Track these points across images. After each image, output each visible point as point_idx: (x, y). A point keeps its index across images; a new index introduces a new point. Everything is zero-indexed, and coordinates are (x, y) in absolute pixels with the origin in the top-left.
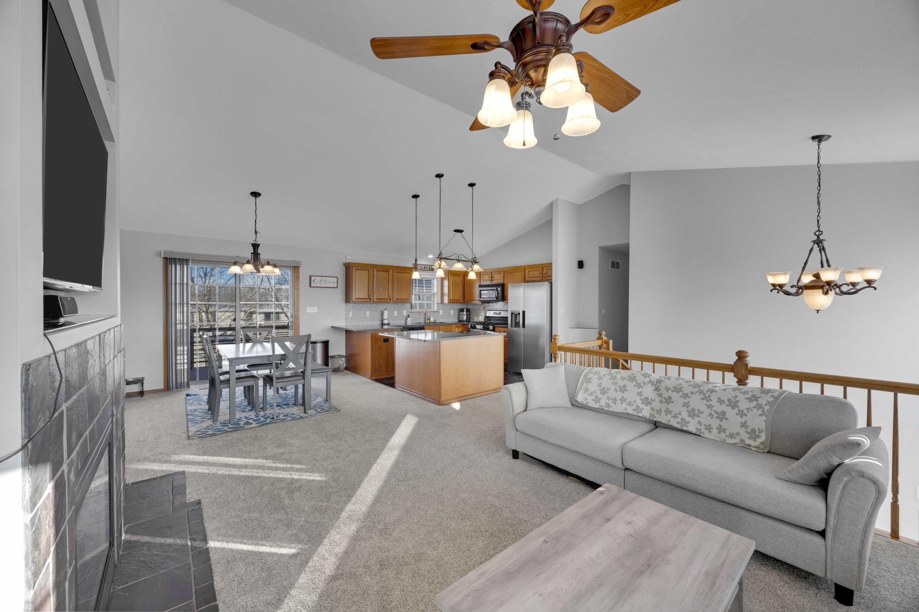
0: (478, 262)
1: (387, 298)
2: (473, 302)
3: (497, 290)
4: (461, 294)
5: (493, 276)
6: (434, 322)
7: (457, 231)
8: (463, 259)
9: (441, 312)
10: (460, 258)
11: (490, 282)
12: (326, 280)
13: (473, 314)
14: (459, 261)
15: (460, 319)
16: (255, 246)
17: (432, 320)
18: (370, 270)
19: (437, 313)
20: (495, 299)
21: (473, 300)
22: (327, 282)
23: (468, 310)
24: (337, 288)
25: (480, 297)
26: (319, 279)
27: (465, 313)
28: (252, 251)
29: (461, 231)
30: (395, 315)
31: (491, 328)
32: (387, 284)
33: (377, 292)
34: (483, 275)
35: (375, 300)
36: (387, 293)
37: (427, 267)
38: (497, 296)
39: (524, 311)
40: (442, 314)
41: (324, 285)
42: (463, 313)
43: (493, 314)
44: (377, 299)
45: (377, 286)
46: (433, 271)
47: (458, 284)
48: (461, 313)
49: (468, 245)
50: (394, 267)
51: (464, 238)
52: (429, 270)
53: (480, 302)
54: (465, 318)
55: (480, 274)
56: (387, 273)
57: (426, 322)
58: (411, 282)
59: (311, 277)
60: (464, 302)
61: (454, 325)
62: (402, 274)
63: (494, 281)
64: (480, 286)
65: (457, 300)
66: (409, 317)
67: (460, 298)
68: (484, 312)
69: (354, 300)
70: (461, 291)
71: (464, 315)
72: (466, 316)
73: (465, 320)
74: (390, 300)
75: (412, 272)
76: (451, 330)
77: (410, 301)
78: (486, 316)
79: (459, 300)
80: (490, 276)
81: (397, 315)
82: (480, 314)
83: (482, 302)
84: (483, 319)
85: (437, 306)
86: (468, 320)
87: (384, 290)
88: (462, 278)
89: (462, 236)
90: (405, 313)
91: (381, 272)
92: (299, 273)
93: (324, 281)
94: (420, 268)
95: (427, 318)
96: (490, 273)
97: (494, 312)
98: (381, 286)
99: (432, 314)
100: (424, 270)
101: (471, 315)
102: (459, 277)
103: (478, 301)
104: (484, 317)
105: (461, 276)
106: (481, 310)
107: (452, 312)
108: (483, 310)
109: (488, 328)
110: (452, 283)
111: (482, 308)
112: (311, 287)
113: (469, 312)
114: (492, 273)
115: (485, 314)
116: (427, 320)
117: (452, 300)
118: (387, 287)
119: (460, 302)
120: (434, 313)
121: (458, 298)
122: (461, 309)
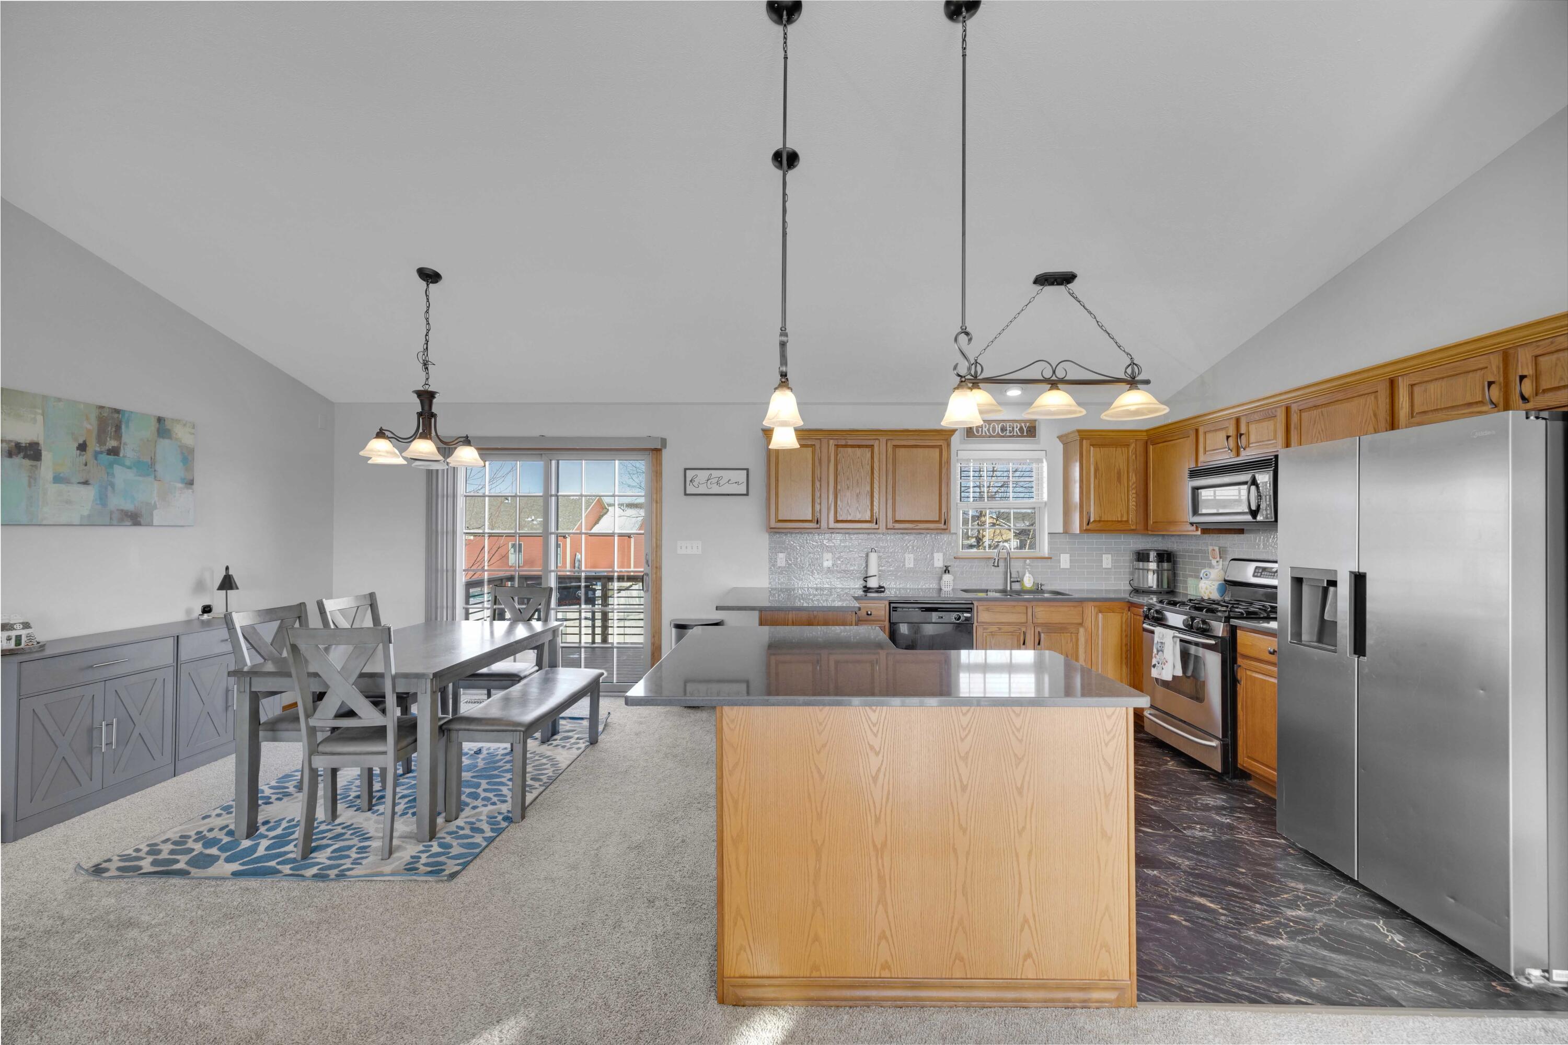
0: (1147, 382)
1: (868, 518)
2: (1174, 530)
3: (1254, 482)
4: (1132, 504)
5: (1243, 430)
6: (1038, 590)
7: (1044, 280)
8: (1075, 373)
9: (1065, 561)
10: (1060, 374)
11: (1232, 454)
12: (720, 478)
13: (1184, 568)
14: (1054, 384)
15: (1135, 584)
16: (426, 397)
17: (1028, 582)
18: (818, 446)
19: (1049, 563)
20: (1249, 518)
21: (1173, 523)
22: (722, 482)
23: (1165, 557)
24: (747, 494)
25: (1195, 511)
26: (703, 475)
27: (1153, 566)
28: (420, 410)
29: (1066, 279)
30: (907, 566)
31: (1219, 628)
32: (869, 480)
33: (839, 502)
34: (1205, 433)
35: (832, 525)
36: (869, 503)
37: (1013, 428)
38: (1254, 507)
39: (1360, 571)
40: (1069, 567)
41: (715, 489)
42: (1146, 564)
43: (1254, 576)
44: (837, 521)
45: (839, 487)
46: (1035, 436)
47: (1119, 473)
48: (1139, 565)
49: (1101, 327)
50: (890, 433)
51: (1079, 302)
52: (1018, 436)
53: (1197, 530)
54: (1152, 581)
55: (1197, 431)
56: (867, 449)
57: (1009, 589)
58: (944, 471)
59: (687, 471)
60: (1146, 528)
61: (1092, 603)
62: (914, 450)
63: (1247, 449)
64: (1194, 474)
65: (1118, 521)
66: (947, 570)
67: (1132, 516)
68: (1221, 567)
69: (773, 524)
70: (1134, 495)
71: (1148, 570)
72: (1155, 575)
73: (1155, 587)
74: (876, 523)
75: (946, 443)
76: (1080, 621)
77: (942, 526)
78: (1225, 581)
79: (1127, 521)
80: (1232, 431)
81: (912, 566)
82: (1203, 571)
83: (1206, 531)
84: (1215, 590)
85: (1049, 543)
86: (1168, 587)
87: (857, 496)
88: (1138, 453)
89: (1072, 295)
90: (939, 561)
91: (850, 450)
92: (661, 464)
93: (715, 480)
94: (988, 430)
95: (1011, 577)
96: (1233, 422)
97: (1257, 568)
98: (848, 488)
99: (1029, 565)
100: (1003, 437)
101: (1180, 573)
102: (1125, 450)
103: (1192, 524)
104: (1217, 584)
105: (1133, 446)
106: (1211, 558)
107: (1107, 561)
108: (1218, 559)
109: (1207, 630)
110: (1096, 470)
111: (1217, 549)
112: (686, 494)
113: (1169, 561)
114: (1238, 421)
115: (1222, 572)
116: (1011, 582)
117: (1100, 521)
118: (868, 488)
119: (1133, 527)
120: (1040, 563)
121: (1119, 515)
122: (1142, 550)
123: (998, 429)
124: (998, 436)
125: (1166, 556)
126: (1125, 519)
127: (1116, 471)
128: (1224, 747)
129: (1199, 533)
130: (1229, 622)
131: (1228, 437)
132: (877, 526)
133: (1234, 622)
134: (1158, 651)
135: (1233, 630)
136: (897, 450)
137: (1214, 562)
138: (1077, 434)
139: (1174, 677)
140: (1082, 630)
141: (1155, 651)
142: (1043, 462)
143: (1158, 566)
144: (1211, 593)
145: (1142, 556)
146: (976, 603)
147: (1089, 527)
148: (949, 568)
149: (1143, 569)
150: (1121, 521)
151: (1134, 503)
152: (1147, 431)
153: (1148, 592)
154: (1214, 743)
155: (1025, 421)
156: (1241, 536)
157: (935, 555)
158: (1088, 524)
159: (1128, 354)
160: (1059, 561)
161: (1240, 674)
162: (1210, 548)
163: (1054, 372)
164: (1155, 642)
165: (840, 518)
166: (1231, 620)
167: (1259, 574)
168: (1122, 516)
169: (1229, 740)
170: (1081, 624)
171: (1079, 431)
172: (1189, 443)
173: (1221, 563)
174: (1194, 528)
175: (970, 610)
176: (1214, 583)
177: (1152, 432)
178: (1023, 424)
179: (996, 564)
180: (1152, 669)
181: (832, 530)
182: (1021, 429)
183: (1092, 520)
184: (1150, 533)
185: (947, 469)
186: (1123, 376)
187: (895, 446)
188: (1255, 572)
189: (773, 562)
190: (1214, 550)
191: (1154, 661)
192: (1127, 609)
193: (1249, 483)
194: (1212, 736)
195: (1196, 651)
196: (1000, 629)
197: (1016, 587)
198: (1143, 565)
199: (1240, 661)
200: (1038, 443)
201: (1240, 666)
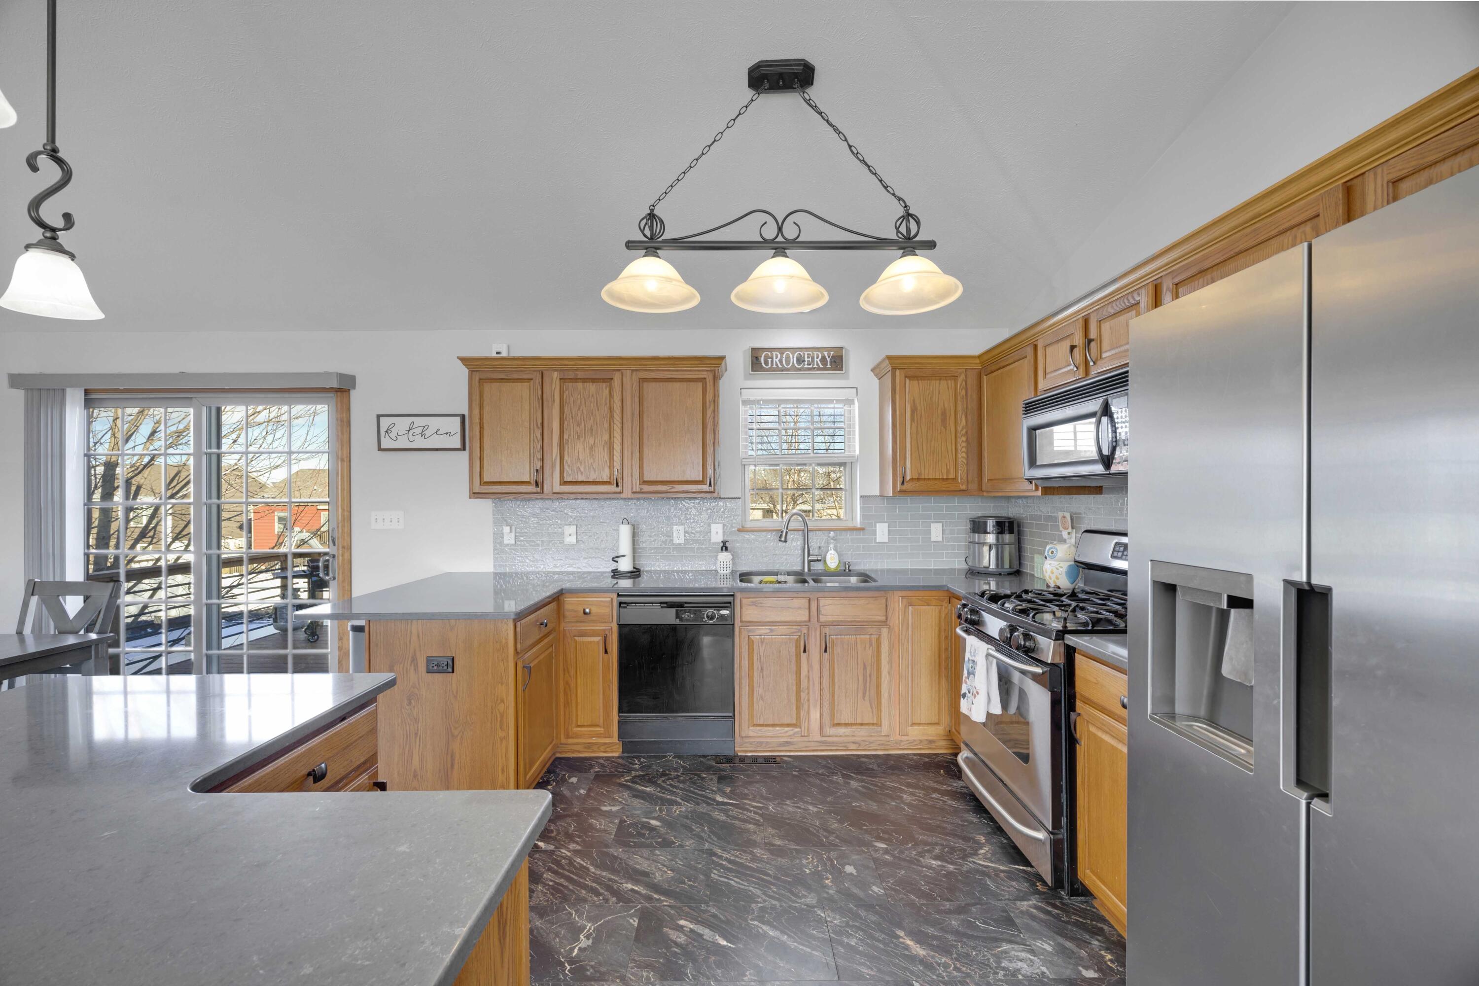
0: (930, 245)
1: (606, 478)
2: (1011, 490)
3: (1106, 410)
4: (962, 455)
5: (1093, 334)
6: (845, 571)
8: (814, 231)
9: (882, 532)
11: (1079, 372)
12: (425, 427)
14: (780, 248)
15: (970, 562)
17: (832, 561)
19: (860, 535)
20: (1099, 468)
21: (1008, 480)
22: (428, 433)
23: (1007, 526)
24: (462, 449)
25: (1033, 463)
26: (403, 423)
27: (991, 538)
29: (797, 75)
30: (676, 541)
31: (1049, 649)
32: (606, 425)
33: (566, 458)
34: (1045, 347)
35: (557, 488)
36: (607, 458)
37: (813, 358)
38: (1106, 452)
39: (1315, 581)
40: (887, 540)
41: (420, 443)
42: (982, 535)
43: (1113, 557)
44: (564, 483)
45: (566, 437)
46: (841, 369)
47: (944, 414)
48: (974, 537)
49: (856, 155)
50: (634, 362)
51: (820, 113)
52: (819, 369)
53: (1037, 489)
54: (988, 559)
55: (1036, 347)
56: (604, 385)
57: (806, 570)
58: (709, 412)
59: (381, 419)
60: (980, 489)
61: (900, 593)
62: (670, 385)
63: (1099, 363)
64: (1031, 408)
65: (943, 479)
66: (725, 547)
67: (961, 472)
68: (1073, 541)
69: (477, 489)
70: (964, 444)
71: (984, 544)
72: (993, 552)
73: (993, 566)
74: (617, 485)
75: (711, 377)
76: (883, 618)
77: (705, 487)
78: (1075, 561)
79: (955, 479)
80: (1078, 340)
81: (682, 541)
82: (1048, 547)
83: (1048, 491)
84: (1064, 573)
85: (862, 509)
86: (1010, 567)
87: (591, 448)
88: (969, 386)
89: (808, 102)
90: (717, 534)
91: (580, 385)
92: (349, 410)
93: (420, 430)
94: (781, 361)
95: (809, 555)
96: (1080, 325)
97: (1117, 544)
98: (579, 438)
99: (833, 539)
100: (800, 370)
101: (1027, 547)
102: (951, 383)
103: (1030, 481)
104: (1065, 566)
105: (960, 379)
106: (1061, 529)
107: (936, 532)
108: (1070, 530)
109: (1032, 650)
110: (914, 410)
111: (1068, 515)
112: (380, 449)
113: (1011, 532)
114: (1086, 322)
115: (1073, 549)
116: (810, 562)
117: (918, 479)
118: (606, 437)
119: (963, 487)
120: (848, 536)
121: (944, 471)
122: (979, 518)
123: (793, 360)
124: (794, 368)
125: (1007, 524)
126: (952, 476)
127: (939, 411)
128: (1056, 845)
129: (1039, 493)
130: (1063, 639)
131: (1073, 348)
132: (619, 489)
133: (1071, 640)
134: (969, 673)
135: (1070, 652)
136: (645, 384)
137: (1065, 534)
138: (887, 362)
139: (989, 715)
140: (885, 631)
141: (965, 672)
142: (853, 403)
143: (997, 539)
144: (1057, 578)
145: (978, 526)
146: (738, 596)
147: (904, 488)
148: (728, 544)
149: (978, 543)
150: (947, 479)
151: (964, 455)
152: (979, 357)
153: (985, 574)
154: (1041, 835)
155: (828, 349)
156: (1099, 497)
157: (713, 526)
158: (903, 483)
159: (900, 199)
160: (875, 534)
161: (1081, 732)
162: (1060, 514)
163: (780, 229)
164: (966, 659)
165: (567, 479)
166: (1067, 636)
167: (1120, 554)
168: (948, 472)
169: (1063, 834)
170: (885, 623)
171: (889, 358)
172: (1026, 366)
173: (1074, 535)
174: (1032, 487)
175: (728, 605)
176: (1062, 564)
177: (986, 357)
178: (826, 354)
179: (783, 539)
180: (962, 699)
181: (559, 496)
182: (823, 360)
183: (908, 477)
184: (985, 494)
185: (714, 411)
186: (893, 235)
187: (642, 380)
188: (1114, 550)
189: (498, 537)
190: (1064, 517)
191: (964, 689)
192: (947, 600)
193: (1099, 414)
194: (1038, 824)
195: (1021, 681)
196: (771, 630)
197: (818, 567)
198: (979, 537)
199: (1079, 704)
200: (847, 378)
201: (1079, 714)
